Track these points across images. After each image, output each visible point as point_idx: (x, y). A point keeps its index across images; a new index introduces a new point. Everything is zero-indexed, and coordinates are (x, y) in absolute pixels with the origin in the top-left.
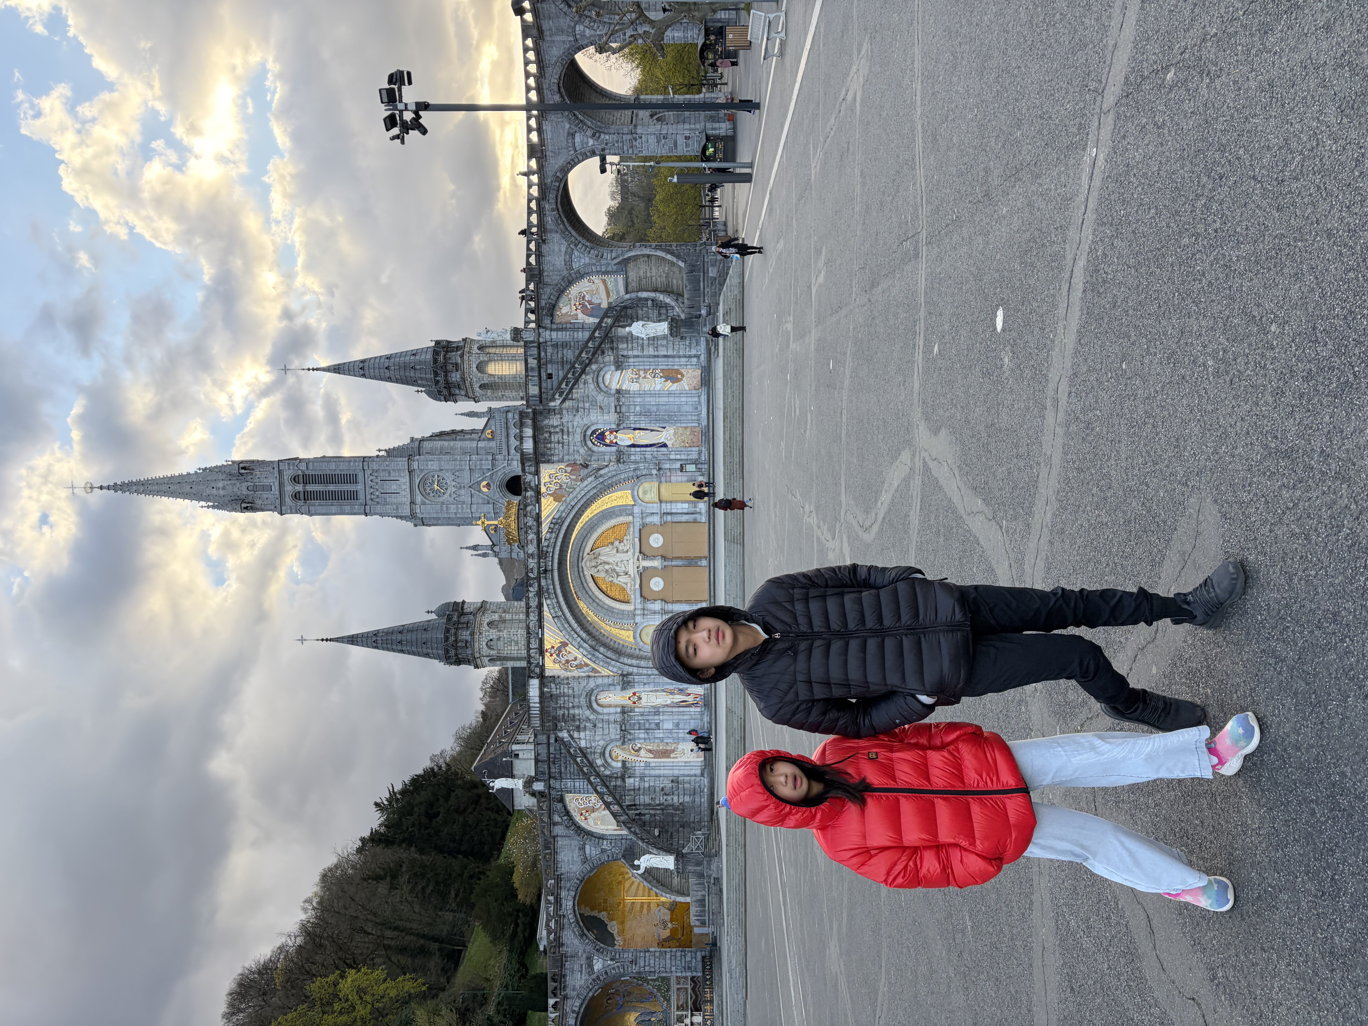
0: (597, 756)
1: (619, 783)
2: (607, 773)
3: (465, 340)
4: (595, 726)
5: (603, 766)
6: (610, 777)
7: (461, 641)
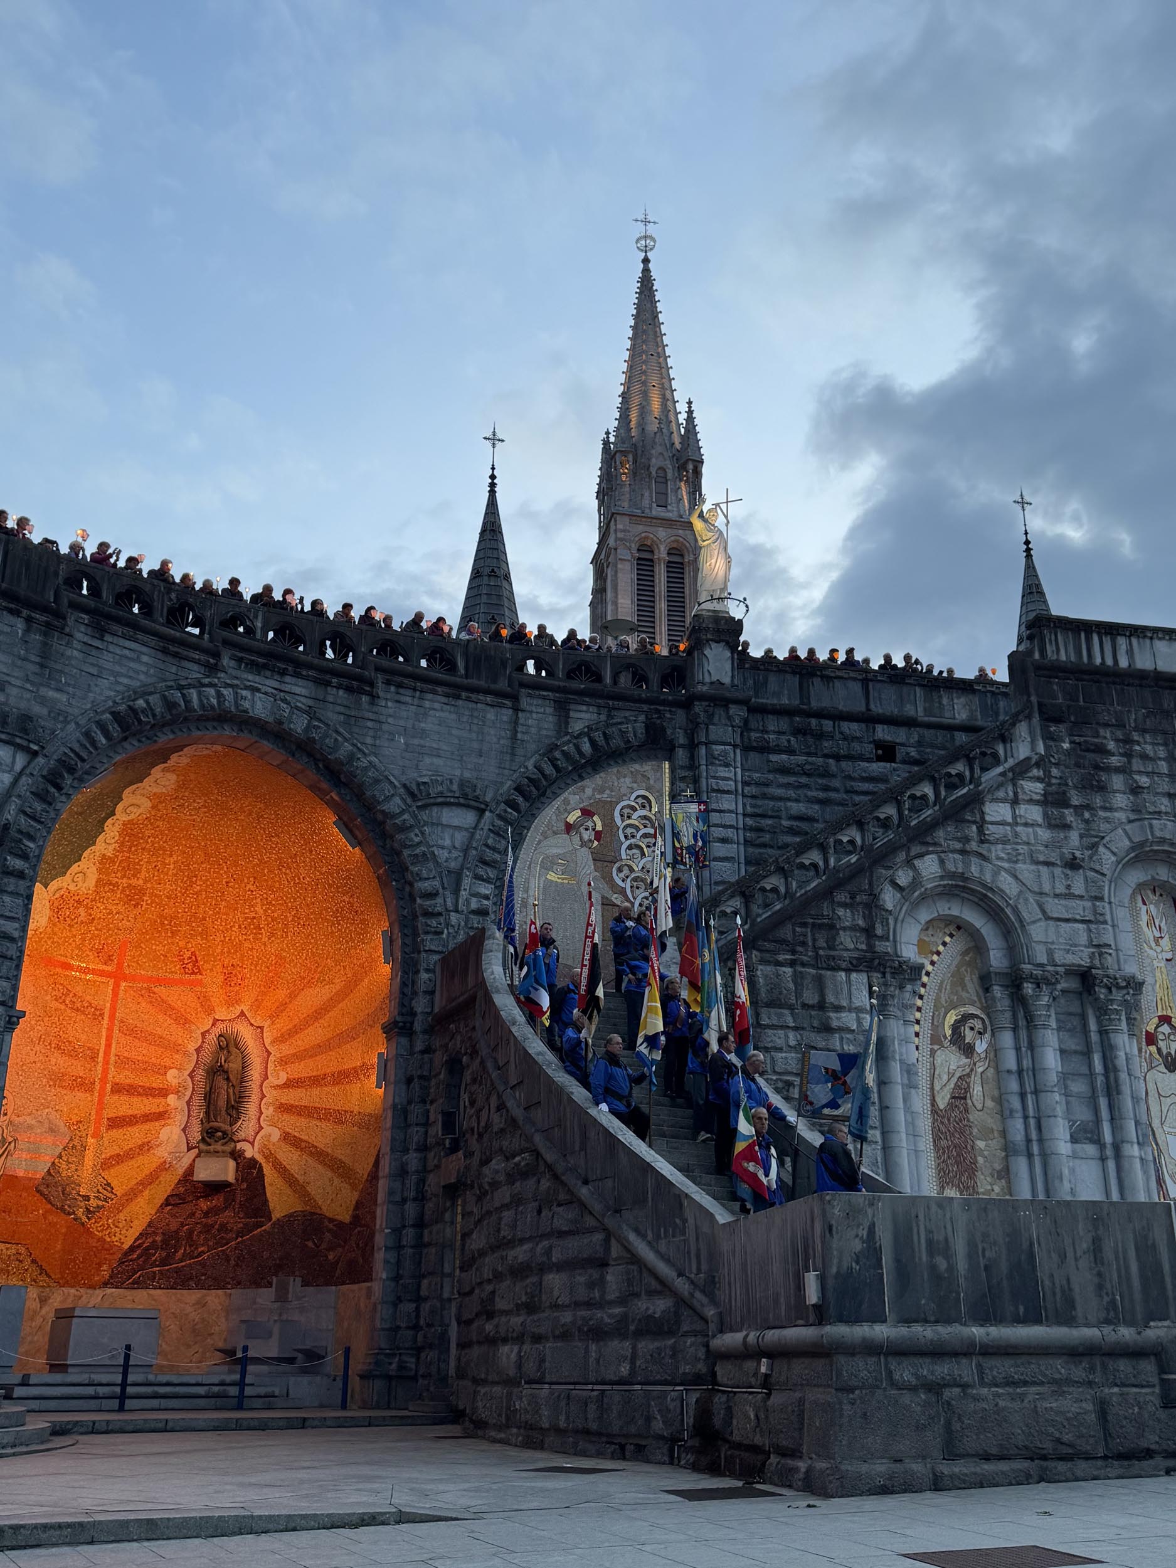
0: (955, 863)
1: (850, 943)
2: (889, 898)
4: (1073, 864)
5: (916, 883)
6: (872, 905)
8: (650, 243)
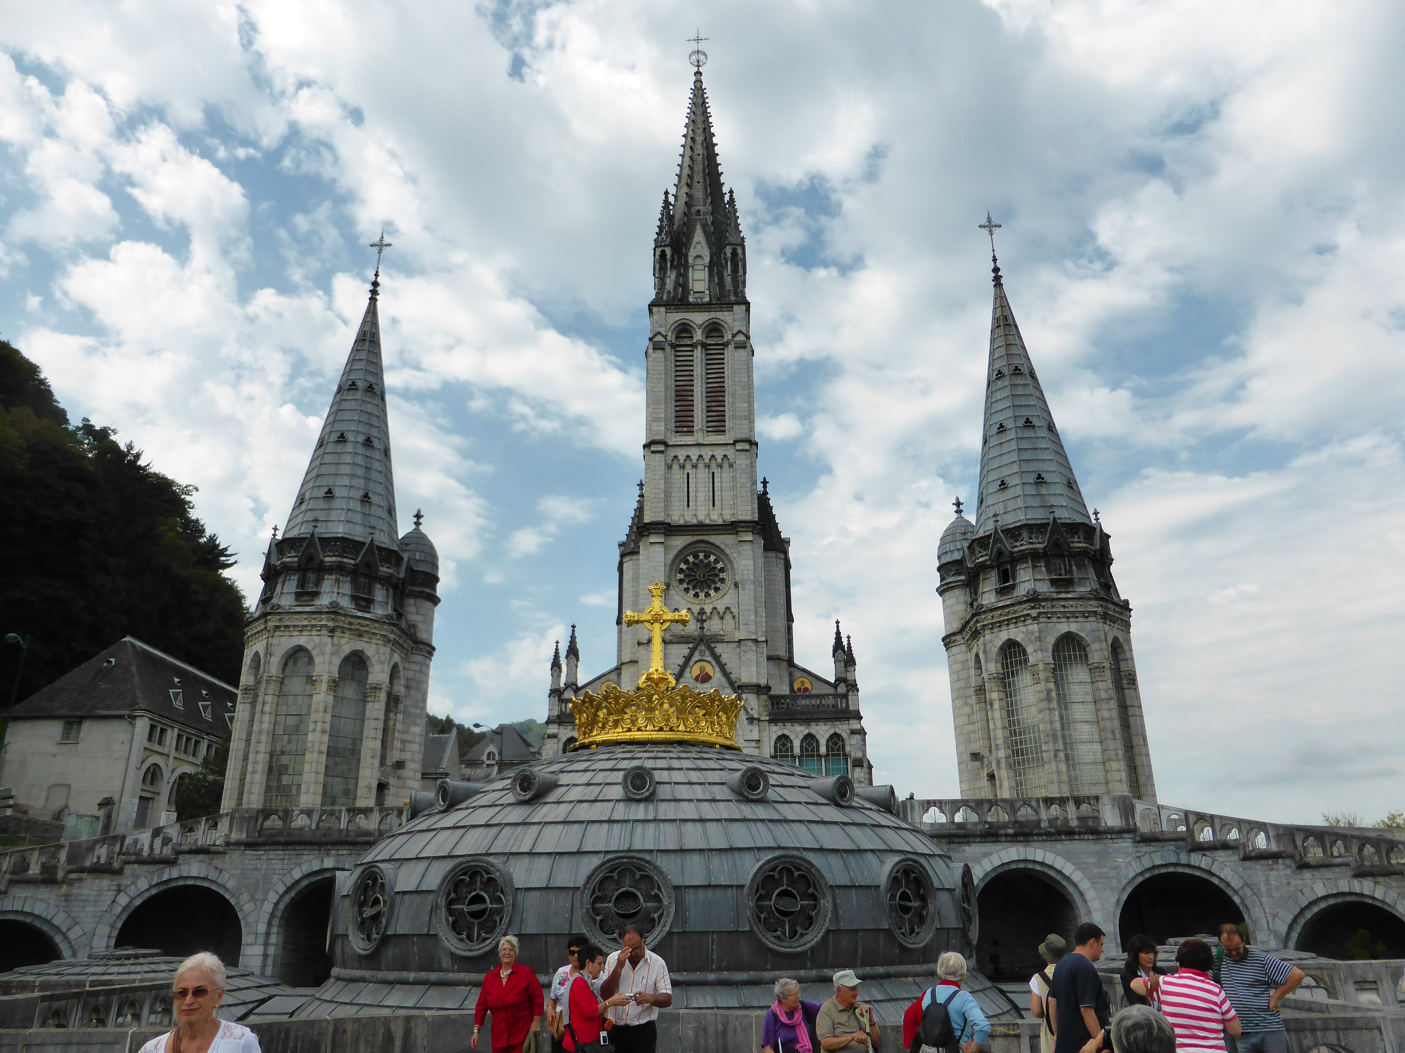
3: (1125, 607)
7: (318, 583)
8: (702, 57)
